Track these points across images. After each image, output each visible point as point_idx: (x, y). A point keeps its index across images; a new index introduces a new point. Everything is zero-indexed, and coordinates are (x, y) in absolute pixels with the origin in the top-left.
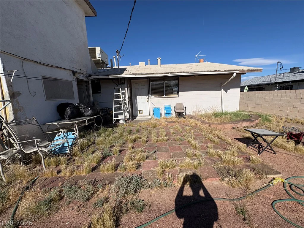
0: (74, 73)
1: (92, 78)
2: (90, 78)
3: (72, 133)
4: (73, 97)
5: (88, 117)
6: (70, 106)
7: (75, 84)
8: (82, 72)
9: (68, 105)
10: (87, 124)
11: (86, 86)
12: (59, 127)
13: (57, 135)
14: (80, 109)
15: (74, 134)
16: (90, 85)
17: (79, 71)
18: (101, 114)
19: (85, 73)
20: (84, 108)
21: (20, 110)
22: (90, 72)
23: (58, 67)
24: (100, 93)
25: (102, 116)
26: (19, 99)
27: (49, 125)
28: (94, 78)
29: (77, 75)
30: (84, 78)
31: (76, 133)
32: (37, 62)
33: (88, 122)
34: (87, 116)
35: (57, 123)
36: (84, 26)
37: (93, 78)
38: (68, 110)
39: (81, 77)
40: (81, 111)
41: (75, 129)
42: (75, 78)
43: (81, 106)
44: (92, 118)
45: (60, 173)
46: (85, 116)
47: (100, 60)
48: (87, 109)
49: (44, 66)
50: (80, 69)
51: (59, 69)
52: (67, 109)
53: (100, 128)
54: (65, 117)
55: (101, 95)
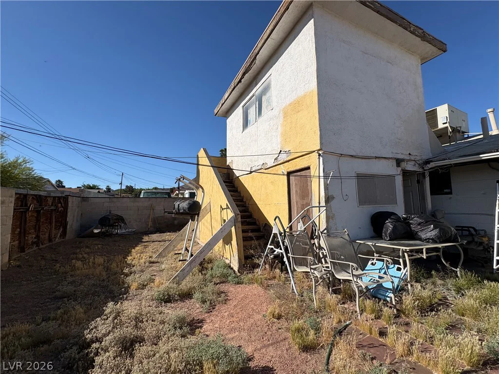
0: (399, 162)
1: (432, 165)
2: (428, 165)
3: (397, 266)
4: (395, 202)
5: (428, 242)
6: (392, 217)
7: (399, 180)
8: (413, 158)
9: (388, 215)
10: (425, 258)
11: (418, 182)
12: (374, 250)
13: (370, 262)
14: (411, 224)
15: (399, 269)
16: (427, 179)
17: (407, 157)
18: (459, 240)
19: (418, 158)
20: (419, 224)
21: (332, 218)
22: (427, 155)
23: (376, 158)
24: (451, 193)
25: (461, 245)
26: (333, 203)
27: (360, 243)
28: (436, 165)
29: (404, 165)
30: (416, 168)
31: (404, 269)
32: (352, 156)
33: (427, 253)
34: (426, 240)
35: (371, 244)
36: (419, 80)
37: (434, 165)
38: (389, 225)
39: (410, 167)
40: (413, 229)
41: (401, 260)
42: (400, 169)
43: (412, 220)
44: (440, 246)
45: (384, 337)
46: (420, 239)
47: (447, 127)
48: (426, 226)
49: (360, 160)
50: (410, 154)
51: (377, 159)
52: (387, 221)
53: (457, 272)
54: (383, 234)
55: (450, 198)
